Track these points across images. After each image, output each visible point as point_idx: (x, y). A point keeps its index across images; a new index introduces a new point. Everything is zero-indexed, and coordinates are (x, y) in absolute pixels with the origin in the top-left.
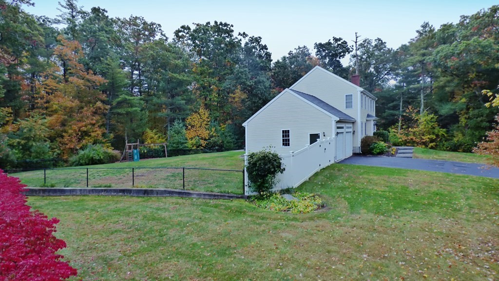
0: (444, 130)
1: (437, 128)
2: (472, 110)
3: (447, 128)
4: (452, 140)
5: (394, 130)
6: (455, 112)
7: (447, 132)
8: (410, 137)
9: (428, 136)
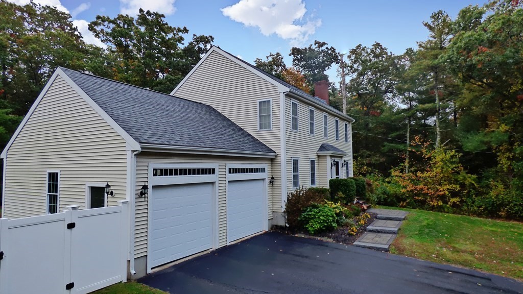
0: (474, 176)
1: (463, 173)
2: (519, 146)
3: (478, 174)
4: (487, 194)
5: (397, 173)
6: (490, 149)
7: (479, 180)
8: (419, 187)
9: (448, 187)
